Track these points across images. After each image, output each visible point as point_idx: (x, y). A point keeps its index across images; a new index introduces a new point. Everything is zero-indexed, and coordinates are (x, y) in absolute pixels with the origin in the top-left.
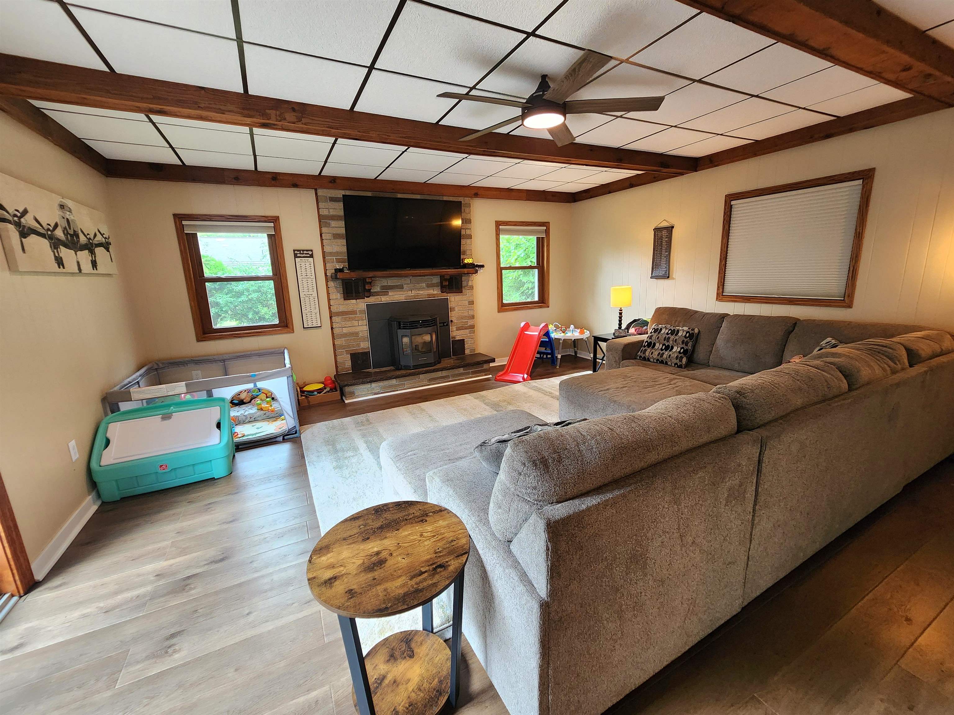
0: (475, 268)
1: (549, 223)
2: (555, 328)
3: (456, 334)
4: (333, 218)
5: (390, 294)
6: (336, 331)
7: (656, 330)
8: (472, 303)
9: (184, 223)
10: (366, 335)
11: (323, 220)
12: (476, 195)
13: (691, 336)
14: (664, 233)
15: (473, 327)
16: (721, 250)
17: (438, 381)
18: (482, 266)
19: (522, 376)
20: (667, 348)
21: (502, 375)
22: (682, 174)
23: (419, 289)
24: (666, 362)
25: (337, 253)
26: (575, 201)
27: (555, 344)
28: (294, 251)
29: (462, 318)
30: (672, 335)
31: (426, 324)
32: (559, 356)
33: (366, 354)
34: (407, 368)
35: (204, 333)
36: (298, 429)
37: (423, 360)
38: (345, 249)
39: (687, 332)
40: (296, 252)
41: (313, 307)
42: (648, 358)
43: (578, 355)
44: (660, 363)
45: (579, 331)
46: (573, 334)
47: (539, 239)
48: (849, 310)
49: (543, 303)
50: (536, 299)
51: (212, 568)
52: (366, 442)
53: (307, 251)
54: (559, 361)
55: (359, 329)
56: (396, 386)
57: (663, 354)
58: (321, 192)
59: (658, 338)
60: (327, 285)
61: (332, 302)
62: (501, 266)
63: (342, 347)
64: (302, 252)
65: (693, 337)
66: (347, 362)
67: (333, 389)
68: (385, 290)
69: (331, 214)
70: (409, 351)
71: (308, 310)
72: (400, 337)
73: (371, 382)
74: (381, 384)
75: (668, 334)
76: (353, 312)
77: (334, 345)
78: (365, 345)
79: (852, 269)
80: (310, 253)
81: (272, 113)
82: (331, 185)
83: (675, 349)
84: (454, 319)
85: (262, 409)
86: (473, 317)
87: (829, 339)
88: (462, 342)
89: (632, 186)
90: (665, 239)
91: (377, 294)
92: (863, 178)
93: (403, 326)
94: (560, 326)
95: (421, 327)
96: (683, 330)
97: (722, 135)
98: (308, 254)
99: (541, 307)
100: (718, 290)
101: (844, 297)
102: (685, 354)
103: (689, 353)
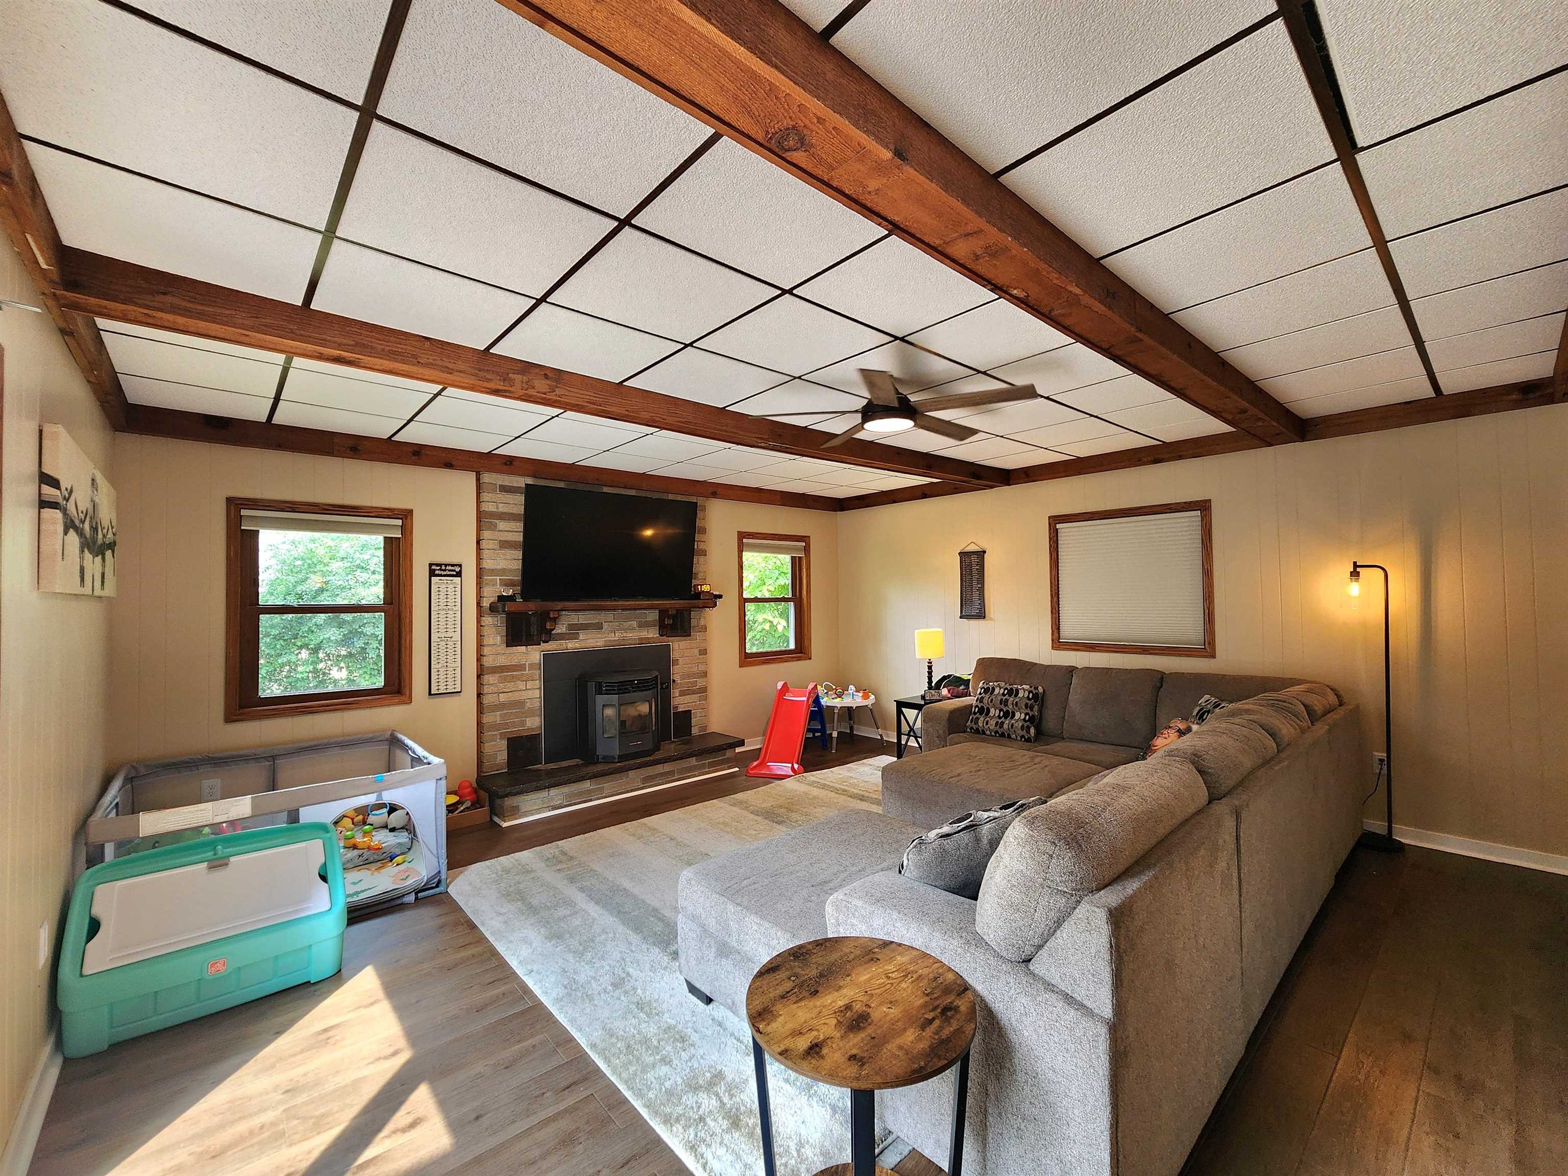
0: (713, 599)
1: (809, 537)
2: (825, 691)
3: (680, 702)
4: (503, 516)
5: (581, 637)
6: (487, 700)
7: (986, 690)
8: (704, 652)
9: (244, 512)
10: (538, 704)
11: (483, 519)
12: (714, 495)
13: (1036, 697)
14: (974, 558)
15: (704, 690)
16: (1051, 583)
17: (657, 781)
18: (720, 597)
19: (790, 765)
20: (1006, 714)
21: (755, 767)
22: (992, 487)
23: (626, 630)
24: (1009, 735)
25: (503, 571)
26: (842, 510)
27: (826, 715)
28: (431, 565)
29: (689, 676)
30: (1010, 696)
31: (643, 686)
32: (835, 734)
33: (532, 739)
34: (608, 760)
35: (242, 707)
36: (443, 877)
37: (637, 744)
38: (518, 565)
39: (1029, 692)
40: (433, 567)
41: (450, 658)
42: (983, 731)
43: (855, 732)
44: (1000, 736)
45: (861, 695)
46: (853, 699)
47: (795, 560)
48: (1212, 660)
49: (801, 652)
50: (792, 646)
51: (401, 1142)
52: (582, 889)
53: (453, 565)
54: (835, 741)
55: (524, 695)
56: (589, 792)
57: (1003, 723)
58: (487, 478)
59: (991, 702)
60: (478, 621)
61: (486, 651)
62: (745, 596)
63: (494, 727)
64: (443, 567)
65: (1037, 698)
66: (498, 752)
67: (476, 804)
68: (574, 631)
69: (501, 510)
70: (613, 731)
71: (443, 662)
72: (599, 708)
73: (549, 787)
74: (566, 789)
75: (1003, 694)
76: (521, 667)
77: (479, 723)
78: (534, 723)
79: (1207, 611)
80: (458, 569)
81: (518, 378)
82: (505, 467)
83: (1017, 715)
84: (677, 678)
85: (355, 847)
86: (705, 674)
87: (1207, 697)
88: (688, 713)
89: (925, 496)
90: (975, 567)
91: (561, 637)
92: (1200, 510)
93: (606, 690)
94: (834, 687)
95: (635, 691)
96: (1024, 691)
97: (1002, 437)
98: (454, 571)
99: (799, 659)
100: (1052, 635)
101: (1206, 645)
102: (1032, 723)
103: (1037, 721)
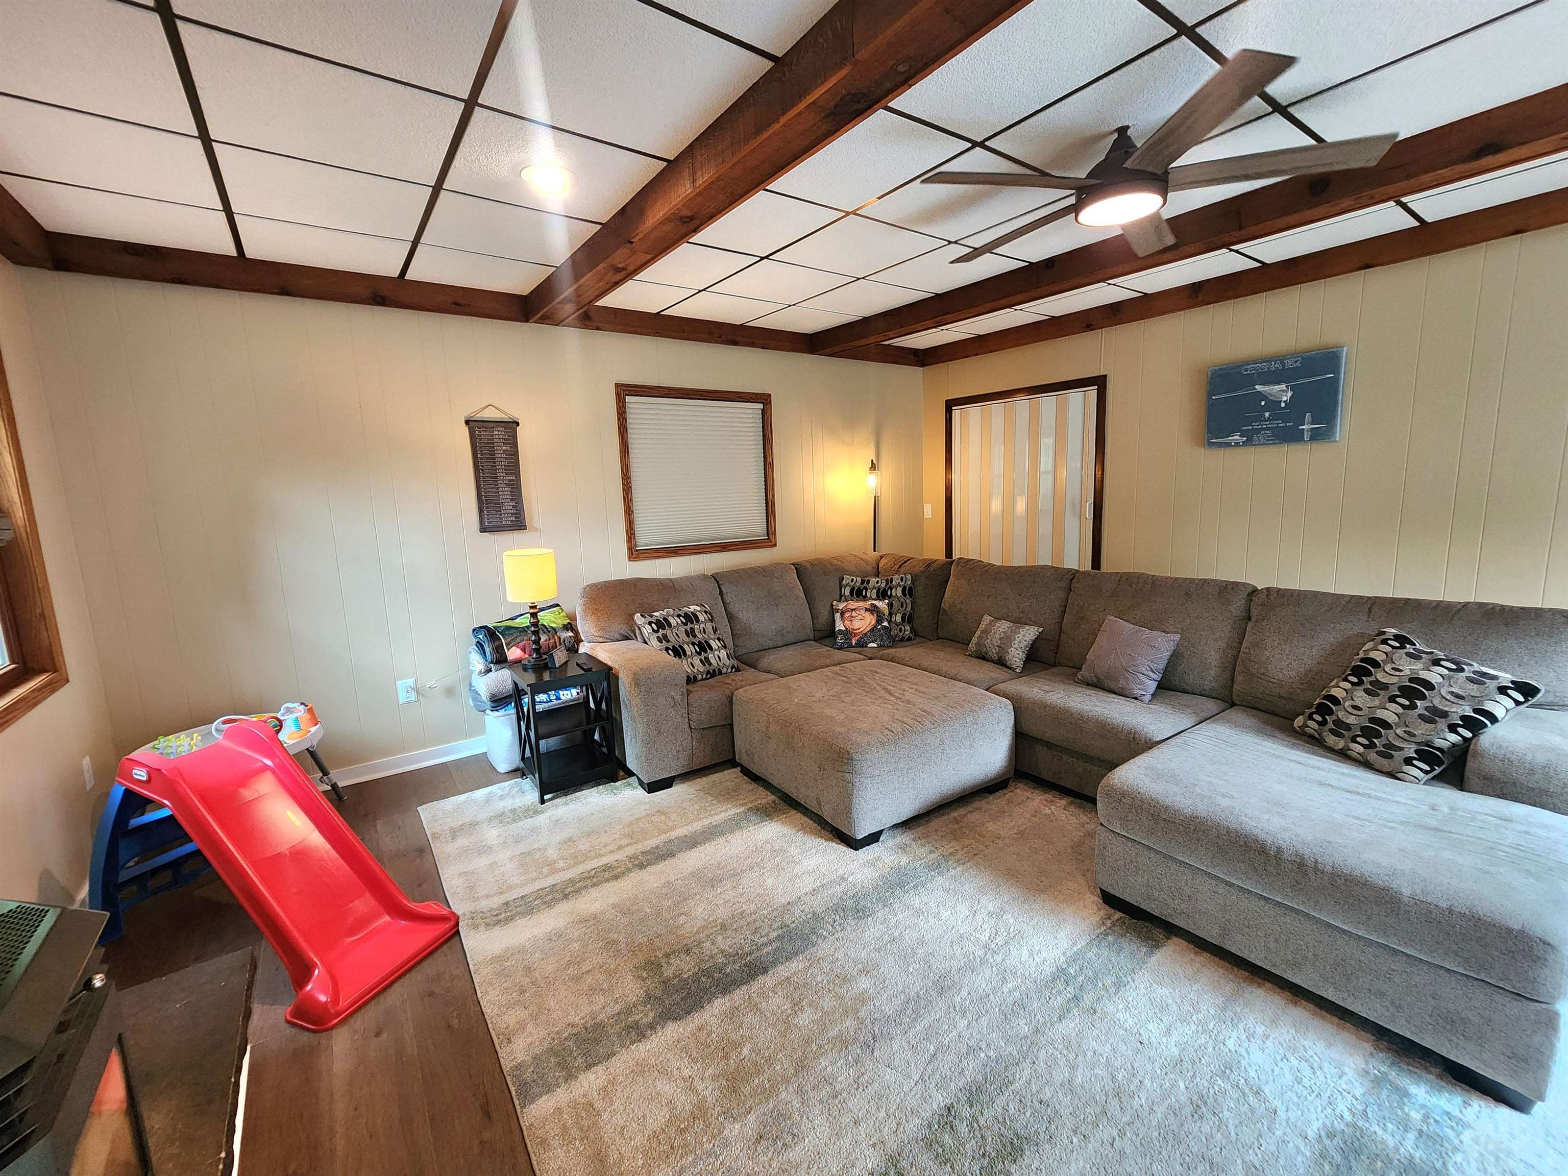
7: (659, 625)
14: (498, 433)
20: (702, 647)
24: (720, 671)
30: (692, 623)
48: (774, 550)
59: (678, 637)
90: (501, 447)
92: (763, 403)
100: (628, 542)
101: (768, 536)
